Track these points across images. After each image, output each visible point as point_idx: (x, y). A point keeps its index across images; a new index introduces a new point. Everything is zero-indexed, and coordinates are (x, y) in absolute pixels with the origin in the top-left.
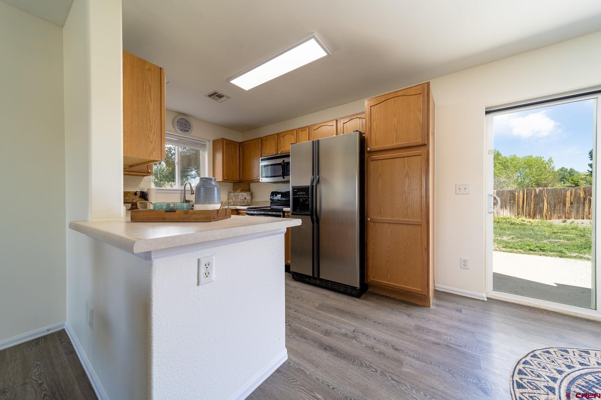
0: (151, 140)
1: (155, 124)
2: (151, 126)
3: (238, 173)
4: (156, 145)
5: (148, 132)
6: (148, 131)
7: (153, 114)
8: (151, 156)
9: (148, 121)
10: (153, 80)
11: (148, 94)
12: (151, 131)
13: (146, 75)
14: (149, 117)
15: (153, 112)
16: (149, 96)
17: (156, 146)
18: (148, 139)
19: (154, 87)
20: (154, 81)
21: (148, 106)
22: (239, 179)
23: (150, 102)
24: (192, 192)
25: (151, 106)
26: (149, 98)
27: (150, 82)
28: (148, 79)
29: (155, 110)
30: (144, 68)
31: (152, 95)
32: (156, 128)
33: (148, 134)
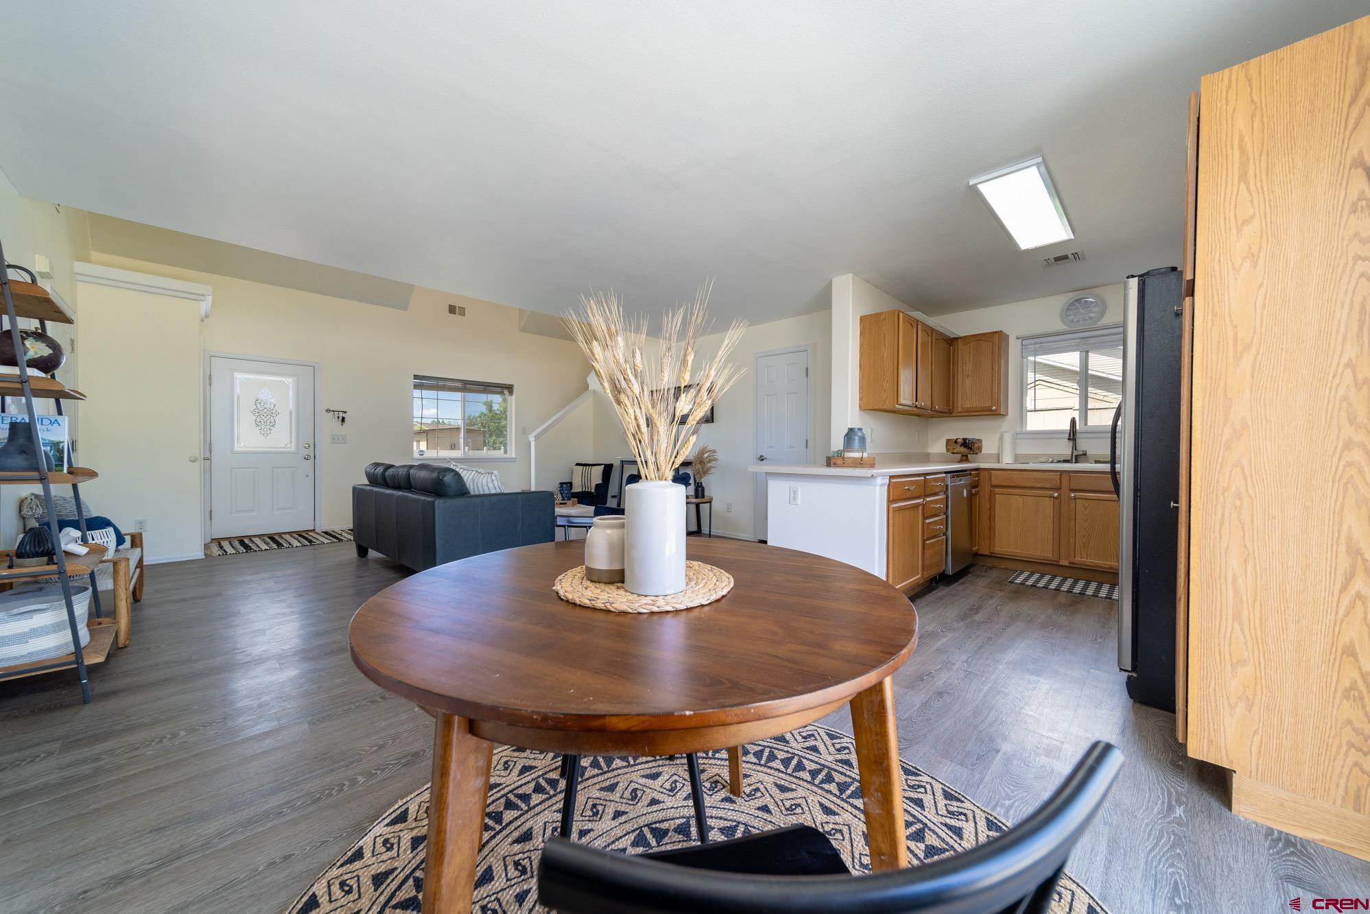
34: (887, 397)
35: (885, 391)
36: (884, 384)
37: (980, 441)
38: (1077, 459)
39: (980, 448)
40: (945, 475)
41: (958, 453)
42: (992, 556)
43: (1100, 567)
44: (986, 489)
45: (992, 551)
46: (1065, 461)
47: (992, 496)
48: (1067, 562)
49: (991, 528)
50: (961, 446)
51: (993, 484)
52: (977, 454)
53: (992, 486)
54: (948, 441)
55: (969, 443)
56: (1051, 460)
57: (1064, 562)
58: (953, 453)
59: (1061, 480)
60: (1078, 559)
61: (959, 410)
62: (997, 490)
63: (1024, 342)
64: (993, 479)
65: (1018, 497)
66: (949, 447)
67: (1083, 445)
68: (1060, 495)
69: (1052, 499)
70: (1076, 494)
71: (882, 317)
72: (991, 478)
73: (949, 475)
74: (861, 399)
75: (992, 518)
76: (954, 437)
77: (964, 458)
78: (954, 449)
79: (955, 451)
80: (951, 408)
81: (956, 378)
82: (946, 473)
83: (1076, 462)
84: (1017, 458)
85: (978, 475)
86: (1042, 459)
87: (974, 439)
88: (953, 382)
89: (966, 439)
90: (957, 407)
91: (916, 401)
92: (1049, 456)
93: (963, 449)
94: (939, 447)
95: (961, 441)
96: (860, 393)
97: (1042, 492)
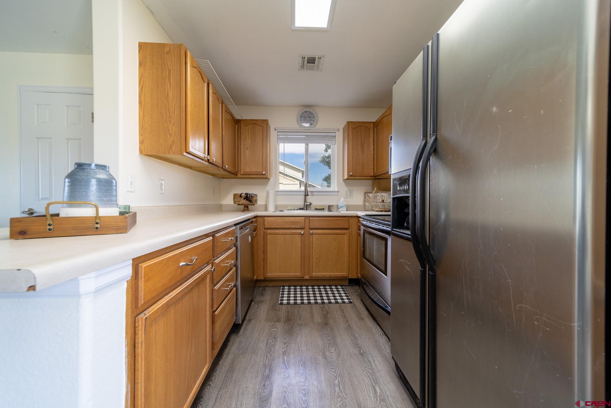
0: (170, 133)
1: (174, 114)
2: (170, 117)
3: (372, 167)
4: (175, 137)
5: (168, 125)
6: (167, 123)
7: (173, 102)
8: (171, 151)
9: (167, 111)
10: (172, 64)
11: (168, 81)
12: (170, 122)
13: (166, 59)
14: (168, 107)
15: (173, 100)
16: (168, 82)
17: (175, 139)
18: (168, 131)
19: (173, 70)
20: (174, 64)
21: (167, 95)
22: (373, 174)
23: (170, 89)
24: (306, 193)
25: (171, 94)
26: (168, 84)
27: (169, 65)
28: (167, 63)
29: (174, 97)
30: (163, 52)
31: (171, 81)
32: (175, 118)
33: (168, 126)
34: (173, 142)
35: (170, 135)
36: (170, 128)
37: (256, 195)
38: (307, 207)
39: (256, 201)
40: (234, 228)
41: (242, 205)
42: (266, 280)
43: (325, 277)
44: (261, 231)
45: (265, 277)
46: (301, 209)
47: (265, 235)
48: (308, 276)
49: (265, 260)
50: (244, 199)
51: (266, 227)
52: (254, 205)
53: (265, 229)
54: (235, 196)
55: (249, 197)
56: (294, 208)
57: (307, 277)
58: (238, 205)
59: (305, 222)
60: (314, 274)
61: (242, 173)
62: (269, 231)
63: (279, 133)
64: (266, 223)
65: (281, 235)
66: (236, 200)
67: (310, 199)
68: (304, 232)
69: (300, 235)
70: (313, 231)
71: (167, 49)
72: (264, 222)
73: (238, 226)
74: (141, 142)
75: (265, 252)
76: (239, 192)
77: (246, 209)
78: (239, 201)
79: (240, 203)
80: (236, 171)
81: (239, 149)
82: (235, 225)
83: (306, 210)
84: (276, 208)
85: (256, 222)
86: (289, 208)
87: (253, 194)
88: (238, 152)
89: (248, 194)
90: (241, 171)
91: (208, 154)
92: (293, 206)
93: (245, 202)
94: (229, 200)
95: (244, 195)
96: (141, 135)
97: (295, 231)
